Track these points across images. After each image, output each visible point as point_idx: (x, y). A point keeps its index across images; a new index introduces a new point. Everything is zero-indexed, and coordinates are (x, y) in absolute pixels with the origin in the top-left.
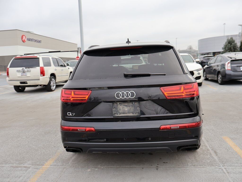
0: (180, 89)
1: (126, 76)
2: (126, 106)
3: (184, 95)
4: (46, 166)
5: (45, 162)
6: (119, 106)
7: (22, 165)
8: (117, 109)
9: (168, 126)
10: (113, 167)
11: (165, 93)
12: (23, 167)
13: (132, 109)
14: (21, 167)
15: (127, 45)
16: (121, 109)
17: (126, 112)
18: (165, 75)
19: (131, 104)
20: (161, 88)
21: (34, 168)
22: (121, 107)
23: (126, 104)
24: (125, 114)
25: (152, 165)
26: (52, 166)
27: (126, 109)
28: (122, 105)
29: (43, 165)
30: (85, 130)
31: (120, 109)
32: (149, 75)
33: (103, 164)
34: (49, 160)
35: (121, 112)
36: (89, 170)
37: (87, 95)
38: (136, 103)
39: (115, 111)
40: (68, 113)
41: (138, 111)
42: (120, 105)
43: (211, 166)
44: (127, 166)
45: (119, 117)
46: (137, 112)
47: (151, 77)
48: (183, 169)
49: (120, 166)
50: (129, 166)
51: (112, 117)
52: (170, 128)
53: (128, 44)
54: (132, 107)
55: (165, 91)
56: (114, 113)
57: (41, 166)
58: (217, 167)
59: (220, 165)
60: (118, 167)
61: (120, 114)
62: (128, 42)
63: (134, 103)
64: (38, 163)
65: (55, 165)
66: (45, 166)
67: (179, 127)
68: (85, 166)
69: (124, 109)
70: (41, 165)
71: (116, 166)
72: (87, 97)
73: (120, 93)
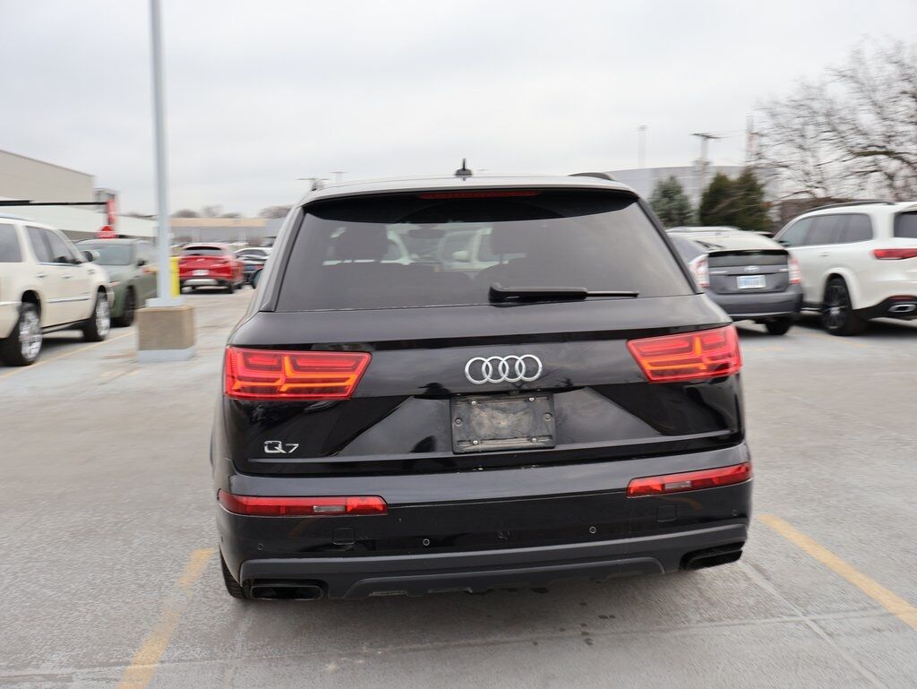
0: (690, 349)
1: (498, 298)
2: (503, 410)
3: (703, 367)
4: (141, 667)
5: (130, 650)
6: (477, 411)
7: (30, 671)
8: (469, 422)
9: (654, 483)
11: (645, 363)
12: (39, 678)
13: (526, 421)
14: (30, 678)
15: (459, 183)
16: (486, 422)
17: (505, 433)
18: (635, 295)
19: (520, 404)
20: (631, 343)
21: (91, 676)
22: (484, 414)
23: (503, 404)
24: (500, 442)
26: (167, 665)
27: (504, 423)
28: (487, 406)
29: (128, 663)
30: (345, 507)
31: (481, 424)
32: (580, 296)
34: (143, 640)
35: (483, 432)
36: (331, 667)
37: (353, 369)
38: (539, 400)
39: (459, 429)
40: (267, 442)
41: (547, 427)
42: (482, 408)
43: (766, 618)
44: (472, 641)
45: (478, 452)
46: (545, 432)
47: (589, 302)
50: (479, 641)
51: (450, 455)
52: (663, 486)
53: (464, 179)
54: (526, 413)
55: (644, 355)
56: (457, 438)
57: (119, 668)
58: (786, 618)
59: (792, 612)
60: (441, 644)
61: (482, 440)
62: (464, 172)
63: (532, 399)
64: (100, 657)
65: (180, 661)
66: (137, 667)
67: (693, 482)
68: (307, 653)
69: (495, 422)
70: (118, 664)
71: (432, 643)
72: (353, 377)
73: (483, 362)
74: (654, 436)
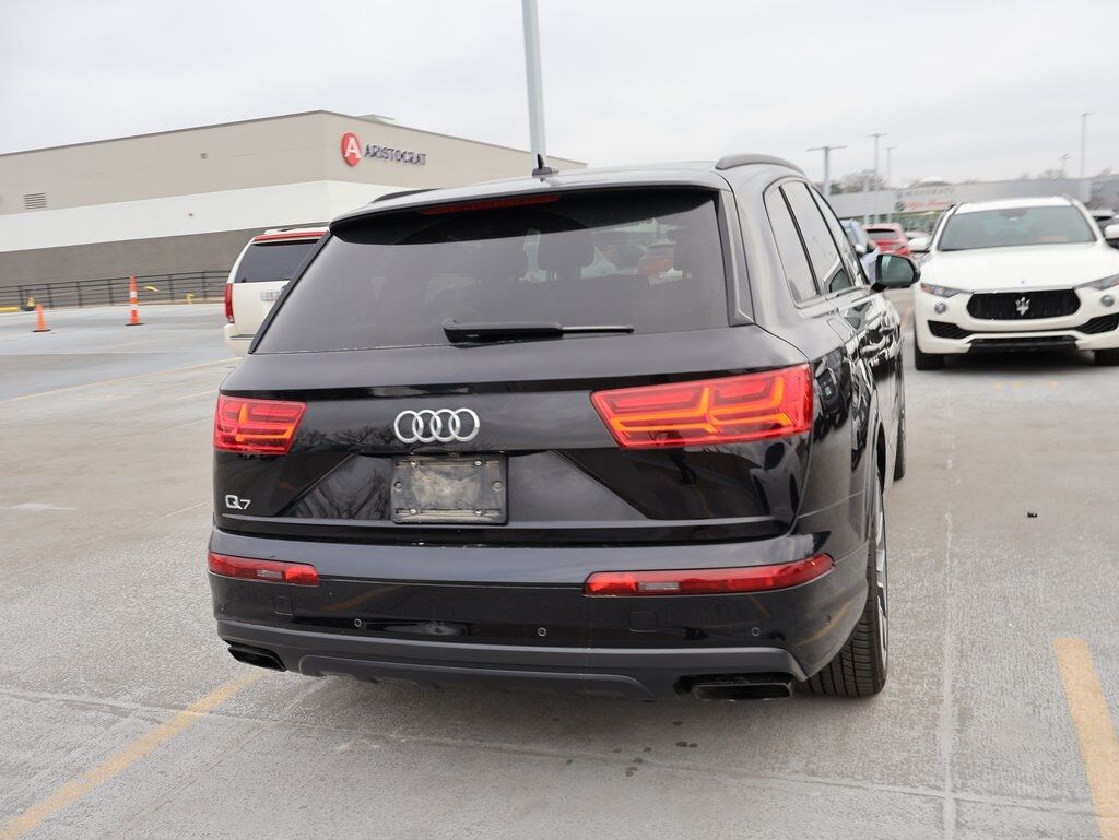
0: (694, 403)
1: (457, 337)
2: (448, 475)
3: (710, 429)
4: (191, 714)
5: (199, 695)
6: (418, 474)
7: (110, 701)
8: (408, 487)
9: (629, 579)
10: (449, 741)
11: (616, 423)
12: (106, 709)
13: (471, 489)
14: (99, 707)
16: (428, 488)
17: (448, 502)
18: (629, 331)
19: (466, 467)
20: (598, 395)
21: (147, 715)
22: (425, 478)
23: (448, 467)
24: (442, 513)
25: (617, 751)
26: (212, 716)
27: (447, 491)
28: (431, 469)
29: (183, 708)
30: (284, 574)
31: (421, 490)
32: (554, 334)
33: (417, 726)
34: (219, 687)
35: (424, 500)
37: (290, 420)
38: (489, 464)
39: (399, 495)
40: (228, 496)
41: (496, 499)
42: (424, 471)
45: (417, 523)
46: (493, 505)
47: (566, 341)
48: (749, 782)
49: (478, 743)
51: (389, 524)
53: (542, 180)
54: (472, 480)
55: (617, 411)
56: (395, 504)
57: (173, 711)
58: (921, 790)
61: (422, 510)
62: (541, 169)
63: (478, 463)
65: (227, 714)
66: (187, 713)
67: (681, 584)
68: (339, 727)
69: (437, 488)
70: (175, 707)
72: (290, 429)
73: (413, 416)
74: (637, 519)
